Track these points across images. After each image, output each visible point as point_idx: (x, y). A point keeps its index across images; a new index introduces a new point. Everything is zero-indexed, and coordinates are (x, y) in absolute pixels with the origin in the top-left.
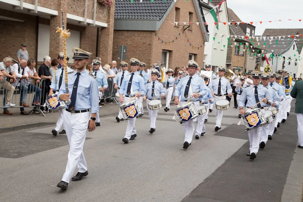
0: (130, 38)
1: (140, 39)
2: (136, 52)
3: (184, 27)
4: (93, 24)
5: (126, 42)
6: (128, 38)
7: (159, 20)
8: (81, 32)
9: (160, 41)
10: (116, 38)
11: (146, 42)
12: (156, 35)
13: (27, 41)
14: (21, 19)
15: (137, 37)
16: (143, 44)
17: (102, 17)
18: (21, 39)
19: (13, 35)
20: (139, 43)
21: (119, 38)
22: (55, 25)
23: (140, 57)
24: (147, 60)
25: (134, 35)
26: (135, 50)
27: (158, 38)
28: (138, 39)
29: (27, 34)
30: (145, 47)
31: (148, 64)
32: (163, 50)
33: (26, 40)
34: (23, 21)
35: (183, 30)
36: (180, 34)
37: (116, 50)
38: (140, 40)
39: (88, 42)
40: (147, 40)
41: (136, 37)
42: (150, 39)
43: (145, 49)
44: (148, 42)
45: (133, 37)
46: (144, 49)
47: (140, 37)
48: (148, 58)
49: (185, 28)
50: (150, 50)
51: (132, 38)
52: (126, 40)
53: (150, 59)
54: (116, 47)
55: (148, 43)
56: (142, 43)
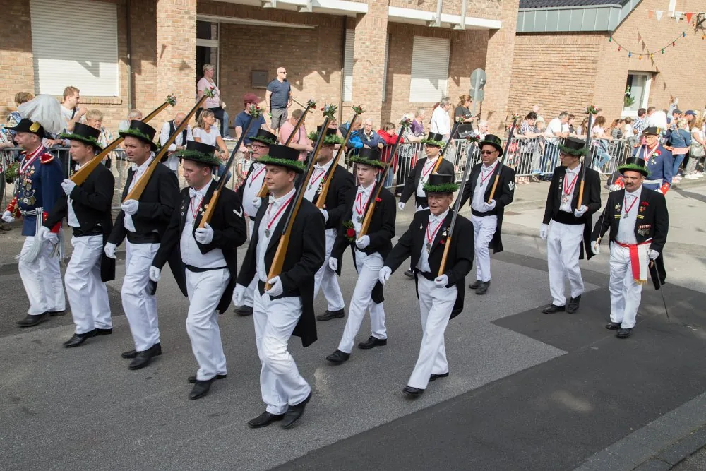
0: (556, 49)
1: (576, 49)
2: (566, 78)
3: (698, 16)
4: (459, 25)
5: (548, 58)
6: (554, 49)
7: (621, 6)
8: (452, 40)
9: (624, 53)
10: (531, 49)
11: (586, 56)
12: (610, 41)
13: (321, 65)
14: (308, 23)
15: (571, 46)
16: (579, 61)
17: (487, 9)
18: (309, 61)
19: (296, 54)
20: (573, 58)
21: (537, 49)
22: (362, 32)
23: (574, 87)
24: (587, 94)
25: (565, 40)
26: (565, 73)
27: (618, 47)
28: (573, 49)
29: (319, 51)
30: (586, 67)
31: (588, 103)
32: (629, 71)
33: (319, 61)
34: (314, 28)
35: (695, 23)
36: (684, 35)
37: (529, 74)
38: (576, 52)
39: (469, 59)
40: (589, 53)
41: (568, 46)
42: (596, 50)
43: (584, 70)
44: (591, 55)
45: (563, 46)
46: (582, 70)
47: (575, 46)
48: (589, 91)
49: (701, 19)
50: (593, 74)
51: (560, 49)
52: (549, 52)
53: (592, 92)
54: (528, 68)
55: (593, 59)
56: (579, 58)
